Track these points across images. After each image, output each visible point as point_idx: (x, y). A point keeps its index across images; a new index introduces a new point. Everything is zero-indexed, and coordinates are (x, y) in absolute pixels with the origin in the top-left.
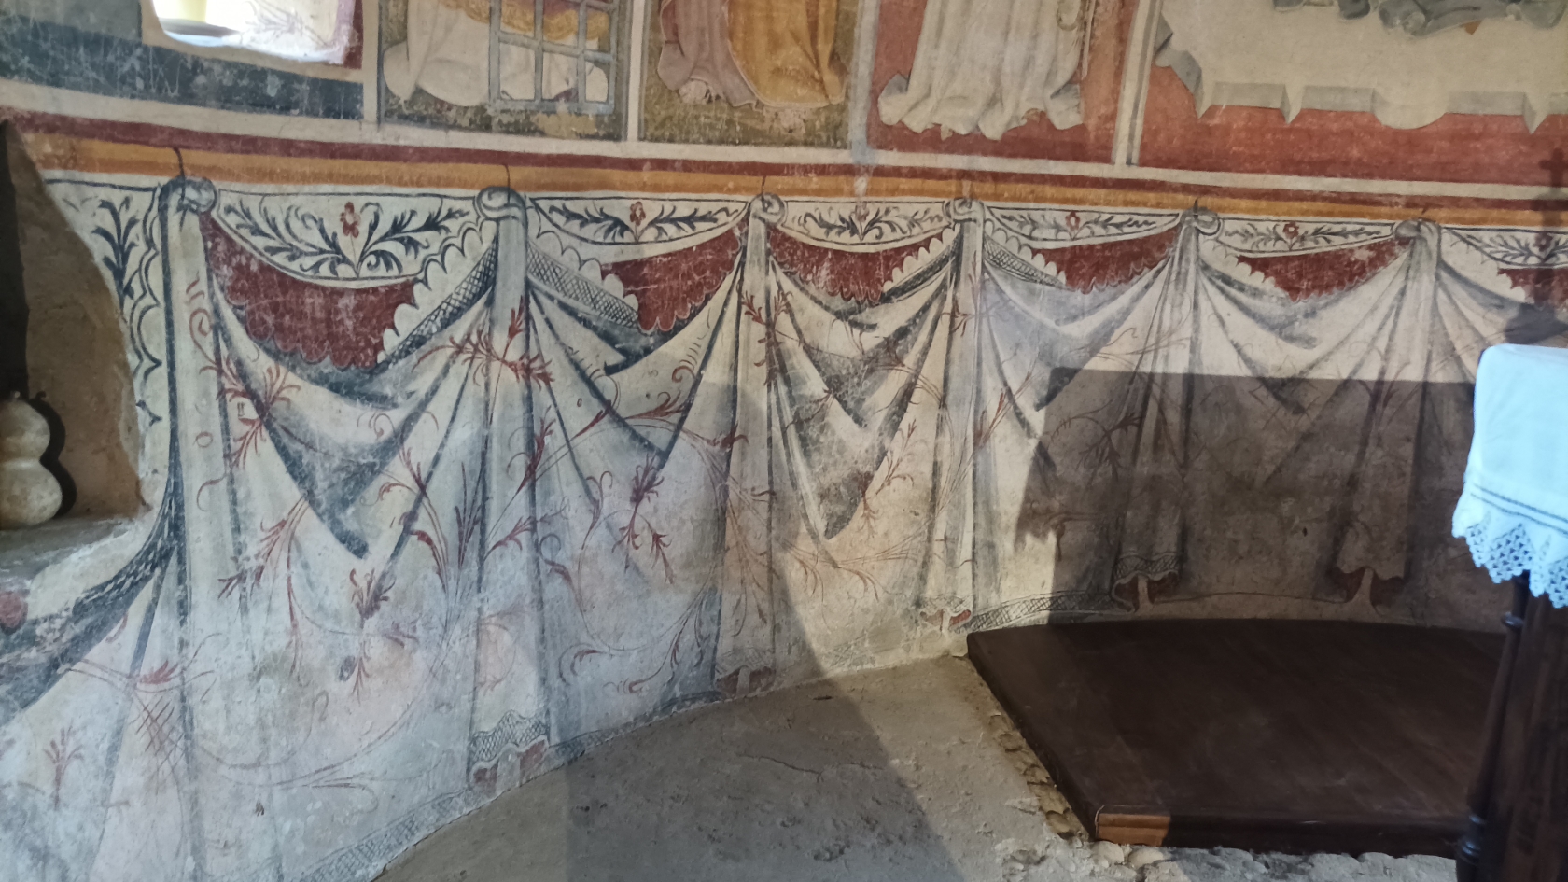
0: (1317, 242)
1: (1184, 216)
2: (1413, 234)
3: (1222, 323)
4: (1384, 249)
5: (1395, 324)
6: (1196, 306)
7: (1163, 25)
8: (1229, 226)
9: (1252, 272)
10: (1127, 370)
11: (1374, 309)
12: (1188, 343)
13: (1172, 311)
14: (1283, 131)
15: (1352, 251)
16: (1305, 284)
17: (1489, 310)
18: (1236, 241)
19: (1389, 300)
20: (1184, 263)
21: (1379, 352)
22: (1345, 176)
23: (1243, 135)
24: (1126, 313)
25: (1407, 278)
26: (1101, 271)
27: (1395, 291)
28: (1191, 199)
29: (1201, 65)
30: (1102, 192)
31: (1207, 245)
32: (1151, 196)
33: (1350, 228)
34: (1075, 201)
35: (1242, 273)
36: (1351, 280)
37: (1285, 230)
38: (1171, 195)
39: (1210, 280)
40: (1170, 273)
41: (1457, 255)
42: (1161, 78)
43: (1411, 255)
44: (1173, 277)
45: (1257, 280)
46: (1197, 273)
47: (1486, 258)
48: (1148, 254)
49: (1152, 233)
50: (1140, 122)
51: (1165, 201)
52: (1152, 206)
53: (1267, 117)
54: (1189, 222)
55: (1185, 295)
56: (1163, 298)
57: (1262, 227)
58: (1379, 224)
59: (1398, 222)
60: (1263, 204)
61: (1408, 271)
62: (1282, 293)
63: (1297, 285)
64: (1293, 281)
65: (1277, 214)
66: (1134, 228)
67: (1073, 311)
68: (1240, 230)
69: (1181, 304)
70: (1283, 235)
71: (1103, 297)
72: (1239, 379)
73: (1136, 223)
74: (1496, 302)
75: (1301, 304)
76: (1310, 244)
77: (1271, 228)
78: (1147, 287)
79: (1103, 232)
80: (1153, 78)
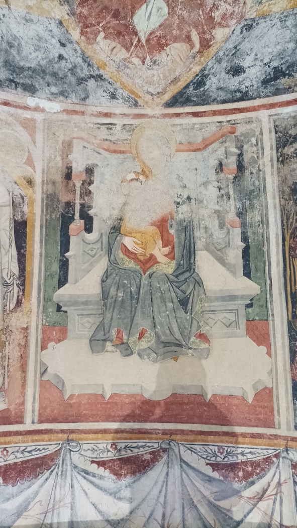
0: (126, 452)
1: (63, 444)
2: (168, 447)
3: (86, 494)
4: (156, 454)
5: (166, 489)
6: (72, 486)
7: (43, 364)
8: (85, 447)
9: (98, 467)
10: (39, 523)
11: (156, 482)
12: (69, 505)
13: (60, 490)
14: (104, 403)
15: (142, 455)
16: (123, 472)
17: (206, 483)
18: (89, 454)
19: (162, 478)
20: (64, 466)
21: (161, 504)
22: (134, 422)
23: (87, 406)
24: (36, 493)
25: (168, 467)
26: (22, 474)
27: (164, 474)
28: (65, 436)
29: (63, 379)
30: (20, 437)
31: (75, 457)
32: (46, 437)
33: (140, 444)
34: (5, 443)
35: (94, 468)
36: (144, 469)
37: (111, 447)
38: (55, 435)
39: (78, 473)
40: (58, 471)
41: (188, 456)
42: (44, 385)
43: (168, 456)
44: (60, 473)
45: (101, 471)
46: (72, 470)
47: (200, 457)
48: (46, 463)
49: (48, 453)
50: (37, 405)
51: (53, 438)
52: (46, 441)
53: (97, 398)
54: (65, 446)
55: (67, 481)
56: (55, 484)
57: (101, 446)
58: (153, 442)
59: (161, 441)
60: (100, 436)
61: (168, 464)
62: (114, 477)
63: (120, 473)
64: (118, 471)
65: (107, 440)
66: (38, 452)
67: (8, 496)
68: (90, 449)
69: (65, 486)
70: (111, 449)
71: (23, 487)
72: (96, 521)
73: (39, 449)
74: (207, 478)
75: (123, 481)
76: (123, 453)
77: (105, 447)
78: (46, 480)
79: (22, 456)
80: (41, 386)
